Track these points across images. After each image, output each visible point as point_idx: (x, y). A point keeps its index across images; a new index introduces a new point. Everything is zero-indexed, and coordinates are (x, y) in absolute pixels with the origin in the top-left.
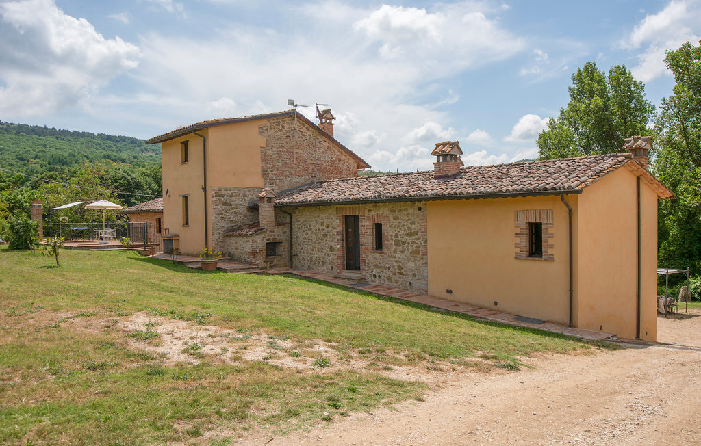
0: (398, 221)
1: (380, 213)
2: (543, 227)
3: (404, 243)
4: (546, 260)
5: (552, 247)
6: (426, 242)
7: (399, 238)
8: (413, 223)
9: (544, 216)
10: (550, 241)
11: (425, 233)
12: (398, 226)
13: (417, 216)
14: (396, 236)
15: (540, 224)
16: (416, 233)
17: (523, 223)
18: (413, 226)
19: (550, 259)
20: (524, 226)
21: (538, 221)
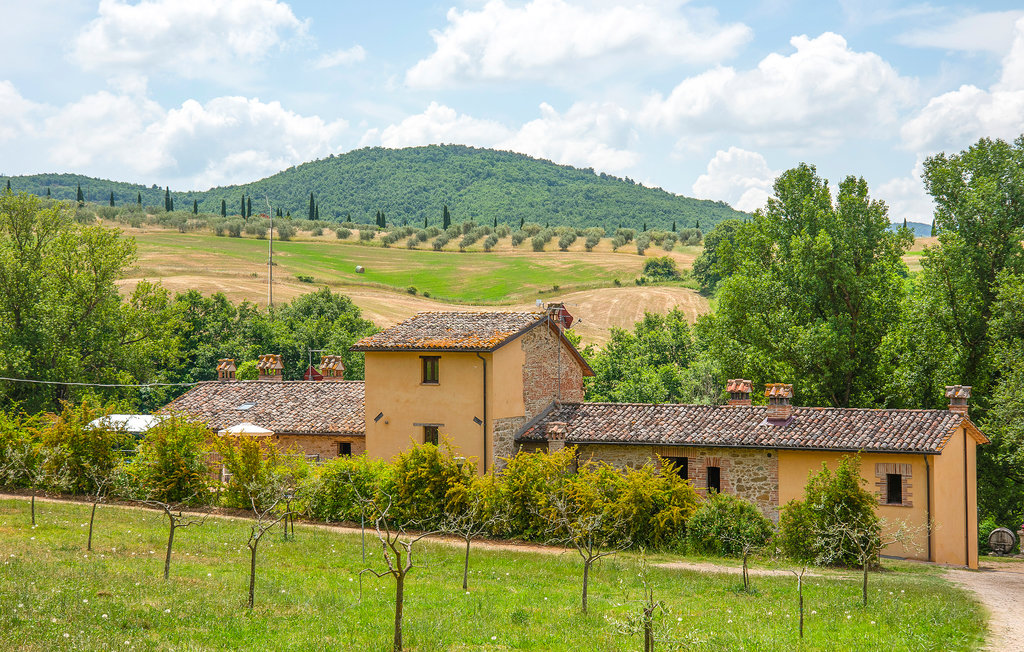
0: (741, 466)
1: (717, 456)
2: (903, 478)
3: (749, 488)
4: (906, 506)
5: (911, 495)
6: (777, 487)
7: (743, 483)
8: (760, 469)
9: (903, 469)
10: (909, 490)
11: (776, 479)
12: (742, 471)
13: (766, 462)
14: (739, 481)
15: (900, 476)
16: (765, 479)
17: (883, 473)
18: (761, 472)
19: (910, 506)
20: (885, 477)
21: (898, 473)
